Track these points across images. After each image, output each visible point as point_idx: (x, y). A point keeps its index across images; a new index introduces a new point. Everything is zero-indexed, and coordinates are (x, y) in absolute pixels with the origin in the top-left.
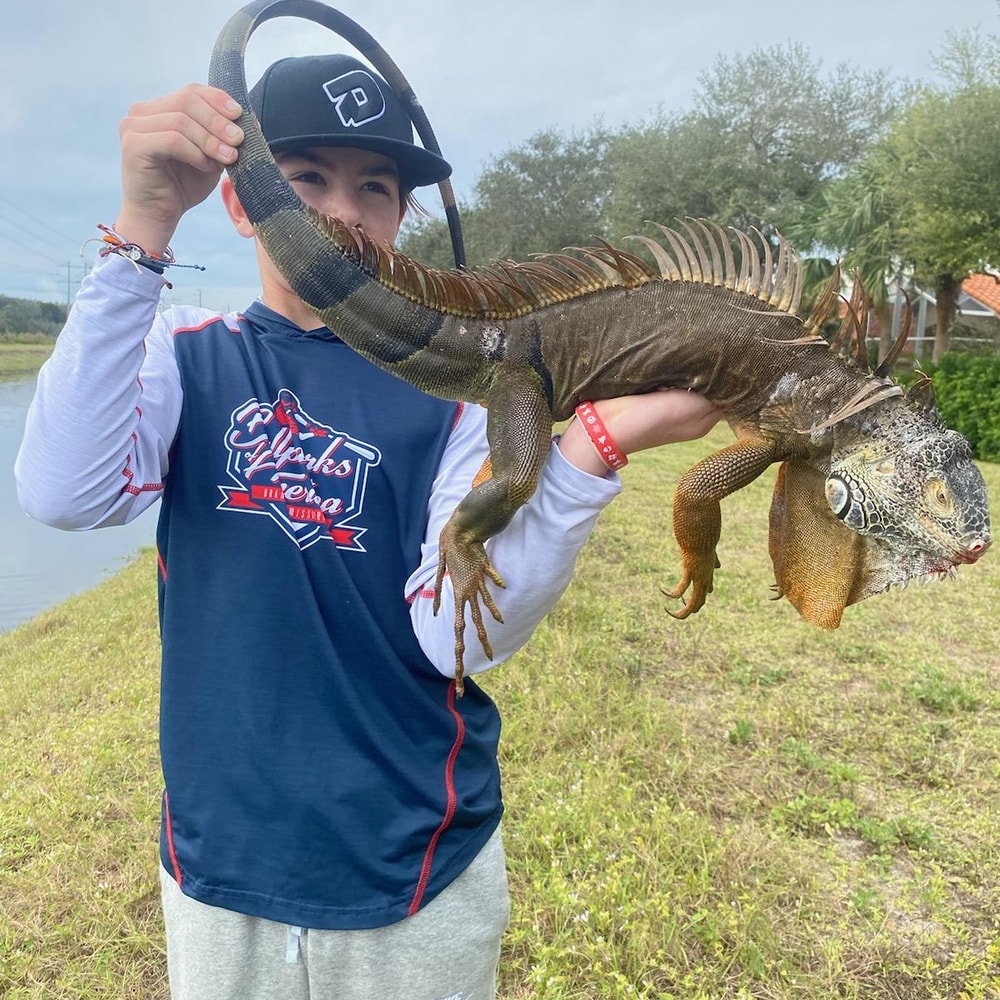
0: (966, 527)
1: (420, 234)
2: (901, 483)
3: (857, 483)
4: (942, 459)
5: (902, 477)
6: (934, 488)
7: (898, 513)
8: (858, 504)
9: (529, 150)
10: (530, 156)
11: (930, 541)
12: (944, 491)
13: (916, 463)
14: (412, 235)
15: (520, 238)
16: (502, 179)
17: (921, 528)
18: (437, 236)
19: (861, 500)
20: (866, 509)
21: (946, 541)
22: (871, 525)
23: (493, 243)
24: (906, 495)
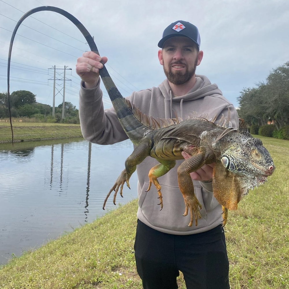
0: (266, 162)
1: (248, 93)
2: (244, 152)
3: (230, 156)
4: (254, 143)
5: (244, 151)
6: (254, 152)
7: (245, 163)
8: (232, 162)
9: (286, 66)
10: (286, 68)
11: (256, 170)
12: (257, 152)
13: (247, 145)
14: (246, 93)
15: (282, 93)
16: (276, 75)
17: (253, 166)
18: (254, 93)
19: (233, 161)
20: (235, 163)
21: (261, 168)
22: (237, 168)
23: (273, 94)
24: (246, 156)
